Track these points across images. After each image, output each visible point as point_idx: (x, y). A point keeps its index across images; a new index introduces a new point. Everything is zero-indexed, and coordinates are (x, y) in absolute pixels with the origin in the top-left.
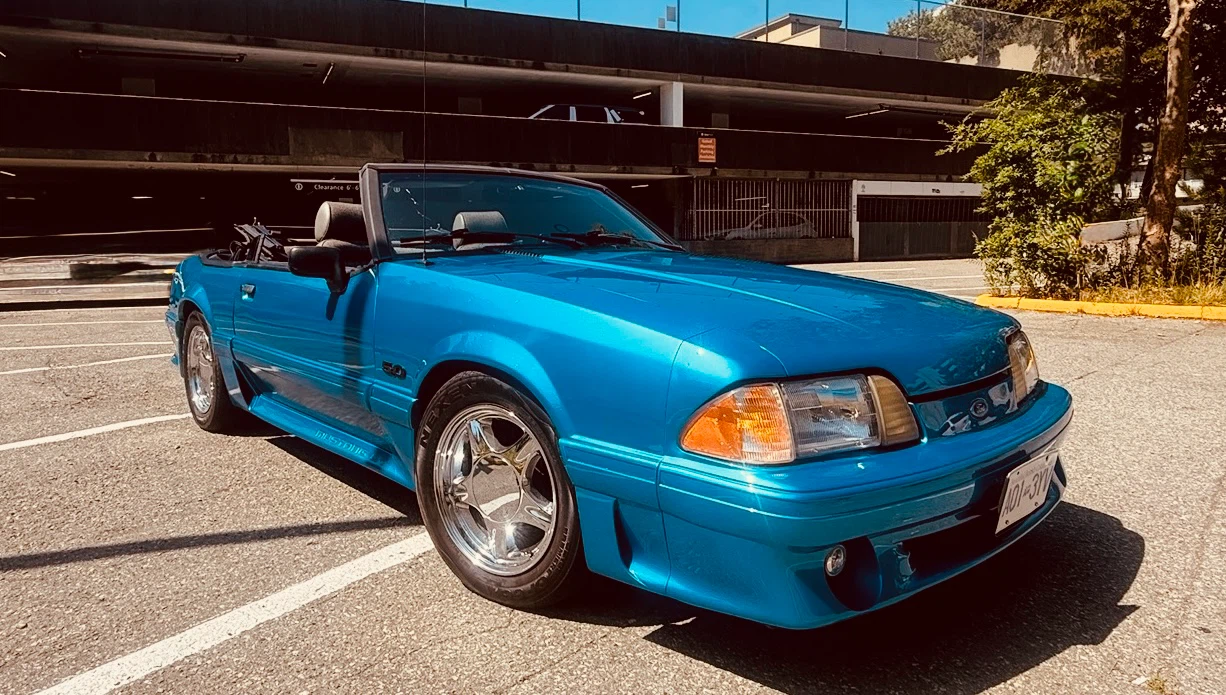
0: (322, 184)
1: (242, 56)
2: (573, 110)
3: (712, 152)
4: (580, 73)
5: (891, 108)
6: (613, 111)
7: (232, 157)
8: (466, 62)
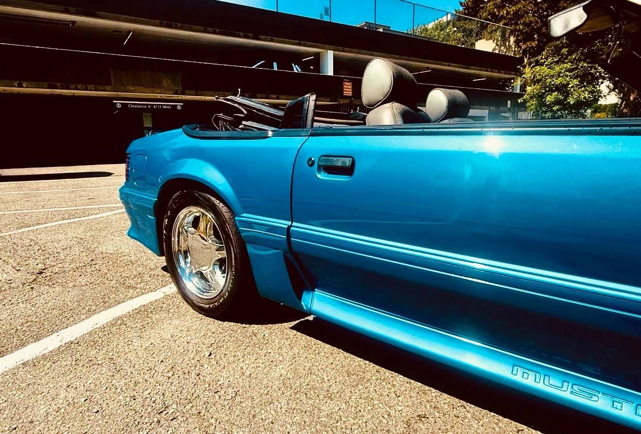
0: (133, 104)
1: (74, 23)
2: (275, 64)
3: (350, 90)
4: (280, 43)
5: (432, 69)
6: (296, 66)
7: (74, 86)
8: (214, 33)
